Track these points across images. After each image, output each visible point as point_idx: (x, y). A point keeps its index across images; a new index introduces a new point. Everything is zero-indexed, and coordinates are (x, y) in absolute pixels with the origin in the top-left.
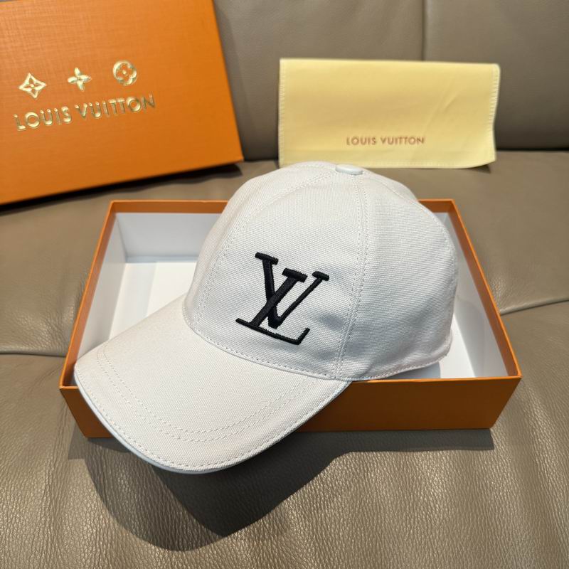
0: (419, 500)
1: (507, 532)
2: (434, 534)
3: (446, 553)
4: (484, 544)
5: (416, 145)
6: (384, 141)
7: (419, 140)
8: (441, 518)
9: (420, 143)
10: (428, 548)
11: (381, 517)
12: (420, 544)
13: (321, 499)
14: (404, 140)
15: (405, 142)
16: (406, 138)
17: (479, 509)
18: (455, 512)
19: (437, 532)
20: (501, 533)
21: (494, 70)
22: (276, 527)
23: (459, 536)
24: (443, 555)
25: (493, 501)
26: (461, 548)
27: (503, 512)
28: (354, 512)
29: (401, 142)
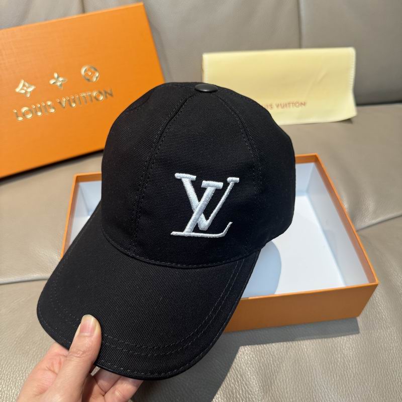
0: (338, 361)
1: (399, 378)
2: (351, 384)
3: (361, 397)
4: (385, 388)
5: (300, 107)
6: (278, 106)
7: (301, 104)
8: (354, 372)
9: (303, 106)
10: (348, 394)
11: (314, 375)
12: (342, 392)
13: (271, 367)
14: (291, 105)
15: (293, 106)
16: (293, 103)
17: (379, 364)
18: (363, 368)
19: (353, 383)
20: (395, 379)
21: (351, 52)
22: (244, 389)
23: (368, 384)
24: (359, 398)
25: (387, 358)
26: (370, 392)
27: (394, 364)
28: (295, 373)
29: (289, 106)
